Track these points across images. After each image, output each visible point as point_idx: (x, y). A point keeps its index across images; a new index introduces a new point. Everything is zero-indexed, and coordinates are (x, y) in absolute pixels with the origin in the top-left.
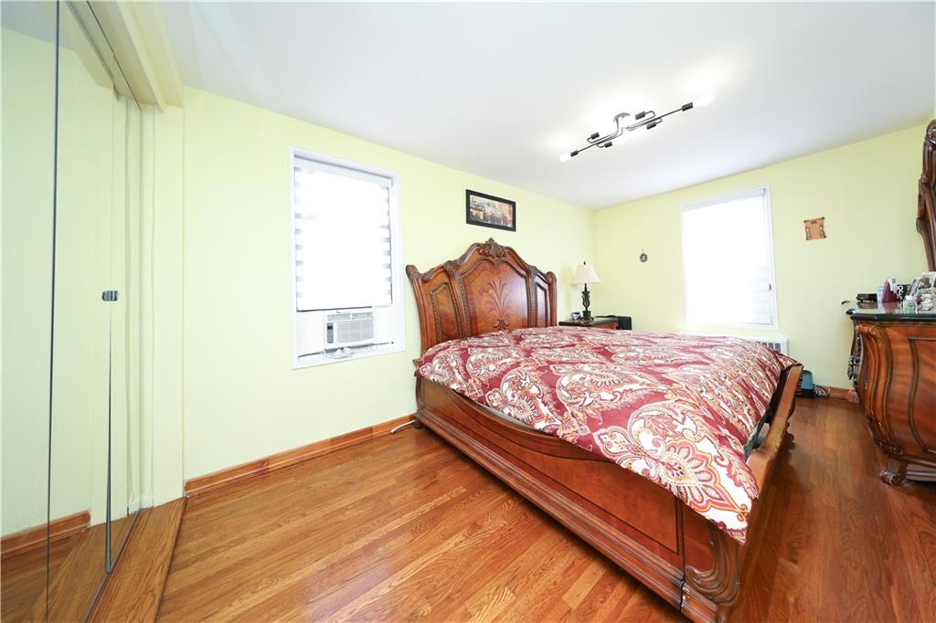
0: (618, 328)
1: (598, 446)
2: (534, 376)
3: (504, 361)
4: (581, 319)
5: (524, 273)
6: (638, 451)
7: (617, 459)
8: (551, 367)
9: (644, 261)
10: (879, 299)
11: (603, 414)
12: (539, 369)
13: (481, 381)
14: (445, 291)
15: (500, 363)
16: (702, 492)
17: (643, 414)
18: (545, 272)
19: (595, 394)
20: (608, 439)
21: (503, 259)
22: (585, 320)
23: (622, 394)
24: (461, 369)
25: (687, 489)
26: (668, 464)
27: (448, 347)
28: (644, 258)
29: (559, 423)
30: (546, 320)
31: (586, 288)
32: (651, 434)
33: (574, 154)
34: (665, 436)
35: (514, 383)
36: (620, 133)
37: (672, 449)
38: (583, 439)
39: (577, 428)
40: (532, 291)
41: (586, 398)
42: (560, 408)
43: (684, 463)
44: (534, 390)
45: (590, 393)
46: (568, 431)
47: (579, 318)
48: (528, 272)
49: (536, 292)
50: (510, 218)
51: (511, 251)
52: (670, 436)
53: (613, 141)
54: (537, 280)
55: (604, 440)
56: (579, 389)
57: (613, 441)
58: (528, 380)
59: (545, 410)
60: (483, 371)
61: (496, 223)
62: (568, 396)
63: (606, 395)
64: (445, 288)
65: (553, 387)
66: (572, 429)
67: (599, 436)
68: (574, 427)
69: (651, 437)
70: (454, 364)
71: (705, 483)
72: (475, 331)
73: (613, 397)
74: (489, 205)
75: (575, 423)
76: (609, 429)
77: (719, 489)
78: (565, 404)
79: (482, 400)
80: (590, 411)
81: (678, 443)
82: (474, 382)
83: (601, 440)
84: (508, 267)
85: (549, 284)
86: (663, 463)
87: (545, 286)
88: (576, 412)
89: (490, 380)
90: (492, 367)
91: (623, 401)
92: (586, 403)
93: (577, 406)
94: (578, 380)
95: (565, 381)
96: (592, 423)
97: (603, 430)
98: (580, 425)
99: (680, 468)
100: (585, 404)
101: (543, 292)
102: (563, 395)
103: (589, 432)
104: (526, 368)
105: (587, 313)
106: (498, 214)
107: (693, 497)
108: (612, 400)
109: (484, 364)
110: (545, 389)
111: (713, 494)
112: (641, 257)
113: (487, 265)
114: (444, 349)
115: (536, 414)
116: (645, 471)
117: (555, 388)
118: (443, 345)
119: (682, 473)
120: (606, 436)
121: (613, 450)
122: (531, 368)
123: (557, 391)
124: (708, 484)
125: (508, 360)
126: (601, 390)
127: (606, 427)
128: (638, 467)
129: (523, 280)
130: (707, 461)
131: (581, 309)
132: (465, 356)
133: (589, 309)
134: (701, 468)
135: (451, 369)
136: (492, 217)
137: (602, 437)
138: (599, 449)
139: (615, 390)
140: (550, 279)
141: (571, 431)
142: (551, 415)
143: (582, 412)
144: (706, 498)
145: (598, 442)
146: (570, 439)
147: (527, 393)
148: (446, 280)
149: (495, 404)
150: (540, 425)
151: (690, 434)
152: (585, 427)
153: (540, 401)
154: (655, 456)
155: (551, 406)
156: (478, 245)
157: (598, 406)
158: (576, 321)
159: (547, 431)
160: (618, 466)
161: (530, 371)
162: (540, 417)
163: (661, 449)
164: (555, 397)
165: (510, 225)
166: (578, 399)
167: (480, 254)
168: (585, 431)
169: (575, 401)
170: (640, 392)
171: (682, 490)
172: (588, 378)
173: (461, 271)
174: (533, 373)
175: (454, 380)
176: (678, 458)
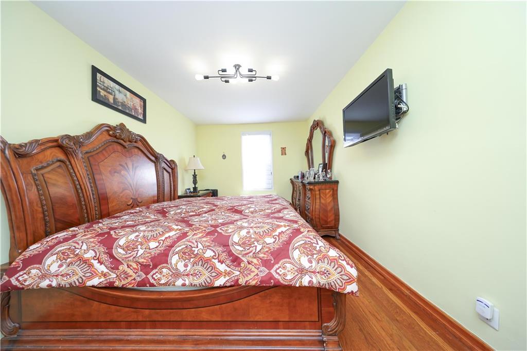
0: (212, 196)
1: (278, 279)
2: (205, 241)
3: (167, 235)
4: (192, 192)
5: (153, 158)
6: (302, 271)
7: (293, 283)
8: (218, 229)
9: (224, 159)
10: (300, 177)
11: (272, 254)
12: (209, 234)
13: (137, 263)
14: (60, 170)
15: (163, 238)
16: (341, 279)
17: (296, 245)
18: (169, 159)
19: (261, 242)
20: (283, 271)
21: (135, 144)
22: (194, 193)
23: (278, 236)
24: (105, 257)
25: (335, 282)
26: (321, 272)
27: (74, 236)
28: (224, 157)
29: (238, 273)
30: (171, 195)
31: (195, 173)
32: (306, 257)
33: (206, 77)
34: (312, 255)
35: (184, 253)
36: (235, 76)
37: (320, 261)
38: (264, 279)
39: (256, 271)
40: (160, 173)
41: (256, 246)
42: (236, 261)
43: (328, 267)
44: (209, 254)
45: (258, 242)
46: (250, 277)
47: (191, 192)
48: (156, 158)
49: (163, 174)
50: (140, 111)
51: (143, 140)
52: (316, 254)
53: (230, 80)
54: (164, 165)
55: (280, 273)
56: (249, 241)
57: (286, 271)
58: (200, 246)
59: (222, 267)
60: (141, 252)
61: (127, 111)
62: (241, 249)
63: (269, 240)
64: (60, 166)
65: (226, 245)
66: (253, 274)
67: (276, 271)
68: (253, 272)
69: (306, 258)
70: (90, 255)
71: (340, 274)
72: (104, 213)
73: (274, 240)
74: (119, 91)
75: (253, 269)
76: (280, 263)
77: (347, 274)
78: (240, 256)
79: (143, 283)
80: (261, 255)
81: (321, 256)
82: (128, 266)
83: (278, 273)
84: (140, 152)
85: (172, 169)
86: (318, 272)
87: (170, 170)
88: (251, 259)
89: (153, 259)
90: (153, 245)
91: (281, 241)
92: (258, 249)
93: (252, 254)
94: (245, 234)
95: (236, 238)
96: (267, 264)
97: (276, 266)
98: (258, 269)
99: (328, 271)
100: (257, 251)
101: (168, 175)
102: (237, 250)
103: (268, 271)
104: (195, 237)
105: (195, 189)
106: (130, 104)
107: (338, 285)
108: (274, 242)
109: (141, 244)
110: (220, 249)
111: (346, 278)
112: (223, 156)
113: (119, 148)
114: (66, 240)
115: (214, 274)
116: (310, 282)
117: (229, 246)
118: (61, 235)
119: (329, 274)
120: (280, 269)
121: (289, 277)
122: (200, 235)
123: (231, 248)
124: (342, 273)
125: (172, 234)
126: (264, 238)
127: (278, 263)
128: (305, 281)
129: (154, 164)
130: (337, 260)
131: (192, 186)
132: (108, 241)
133: (197, 186)
134: (336, 266)
135: (86, 261)
136: (123, 104)
137: (278, 271)
138: (279, 281)
139: (274, 234)
140: (172, 165)
141: (252, 276)
142: (228, 269)
143: (255, 258)
144: (344, 282)
145: (276, 276)
146: (253, 283)
147: (201, 259)
148: (62, 157)
149: (163, 282)
150: (220, 282)
151: (323, 249)
152: (263, 268)
153: (216, 261)
154: (313, 269)
155: (228, 262)
156: (109, 126)
157: (267, 249)
158: (188, 194)
159: (228, 284)
160: (295, 287)
161: (200, 238)
162: (219, 274)
163: (314, 264)
164: (230, 254)
165: (141, 117)
166: (251, 249)
167: (110, 135)
168: (263, 272)
169: (248, 251)
170: (288, 232)
171: (333, 284)
172: (251, 231)
173: (85, 149)
174: (204, 239)
175: (94, 274)
176: (324, 266)
